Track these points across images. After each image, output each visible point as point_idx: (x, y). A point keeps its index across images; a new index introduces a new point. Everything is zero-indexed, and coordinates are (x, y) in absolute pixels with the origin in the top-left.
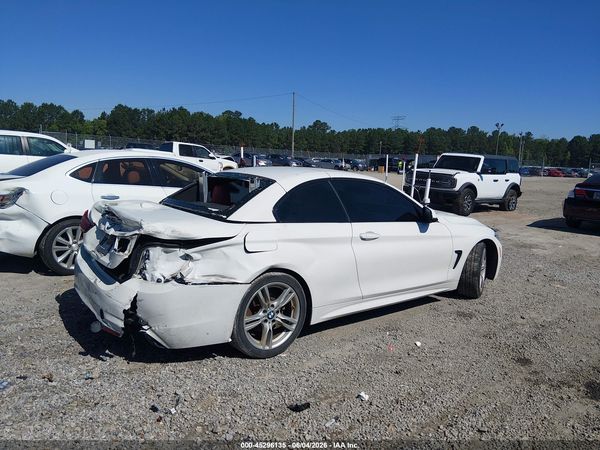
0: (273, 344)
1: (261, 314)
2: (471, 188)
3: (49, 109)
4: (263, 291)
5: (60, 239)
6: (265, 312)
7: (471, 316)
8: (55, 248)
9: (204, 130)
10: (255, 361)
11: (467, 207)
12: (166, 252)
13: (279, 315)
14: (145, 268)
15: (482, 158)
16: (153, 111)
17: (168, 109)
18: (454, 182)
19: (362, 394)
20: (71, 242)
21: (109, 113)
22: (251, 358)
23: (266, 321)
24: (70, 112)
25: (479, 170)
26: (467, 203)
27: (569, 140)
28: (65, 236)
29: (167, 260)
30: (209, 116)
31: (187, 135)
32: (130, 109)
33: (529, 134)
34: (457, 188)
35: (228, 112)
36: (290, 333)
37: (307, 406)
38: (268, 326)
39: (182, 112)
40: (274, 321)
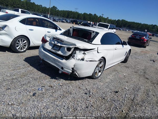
0: (98, 75)
1: (97, 68)
5: (17, 42)
8: (17, 45)
13: (100, 68)
14: (74, 56)
15: (109, 25)
20: (20, 43)
25: (108, 28)
27: (117, 20)
28: (19, 41)
29: (80, 54)
33: (108, 18)
36: (101, 73)
40: (99, 70)
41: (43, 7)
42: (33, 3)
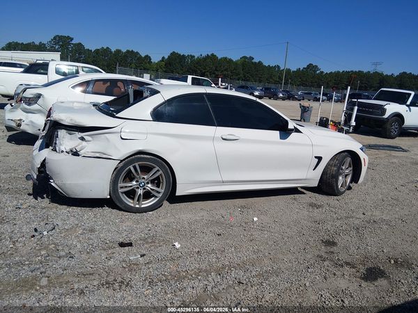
0: (143, 204)
1: (134, 183)
2: (399, 117)
3: (131, 53)
4: (135, 167)
6: (137, 181)
7: (318, 207)
9: (226, 70)
10: (126, 213)
11: (394, 131)
12: (70, 134)
13: (149, 185)
14: (56, 144)
15: (413, 93)
16: (194, 57)
17: (204, 55)
18: (384, 111)
19: (176, 244)
21: (166, 57)
22: (124, 211)
23: (138, 188)
24: (143, 56)
25: (408, 103)
26: (394, 128)
29: (71, 139)
30: (231, 60)
31: (214, 73)
32: (180, 55)
34: (386, 116)
35: (245, 57)
36: (158, 199)
37: (130, 245)
38: (140, 192)
39: (212, 57)
40: (144, 189)
41: (281, 69)
42: (260, 62)
